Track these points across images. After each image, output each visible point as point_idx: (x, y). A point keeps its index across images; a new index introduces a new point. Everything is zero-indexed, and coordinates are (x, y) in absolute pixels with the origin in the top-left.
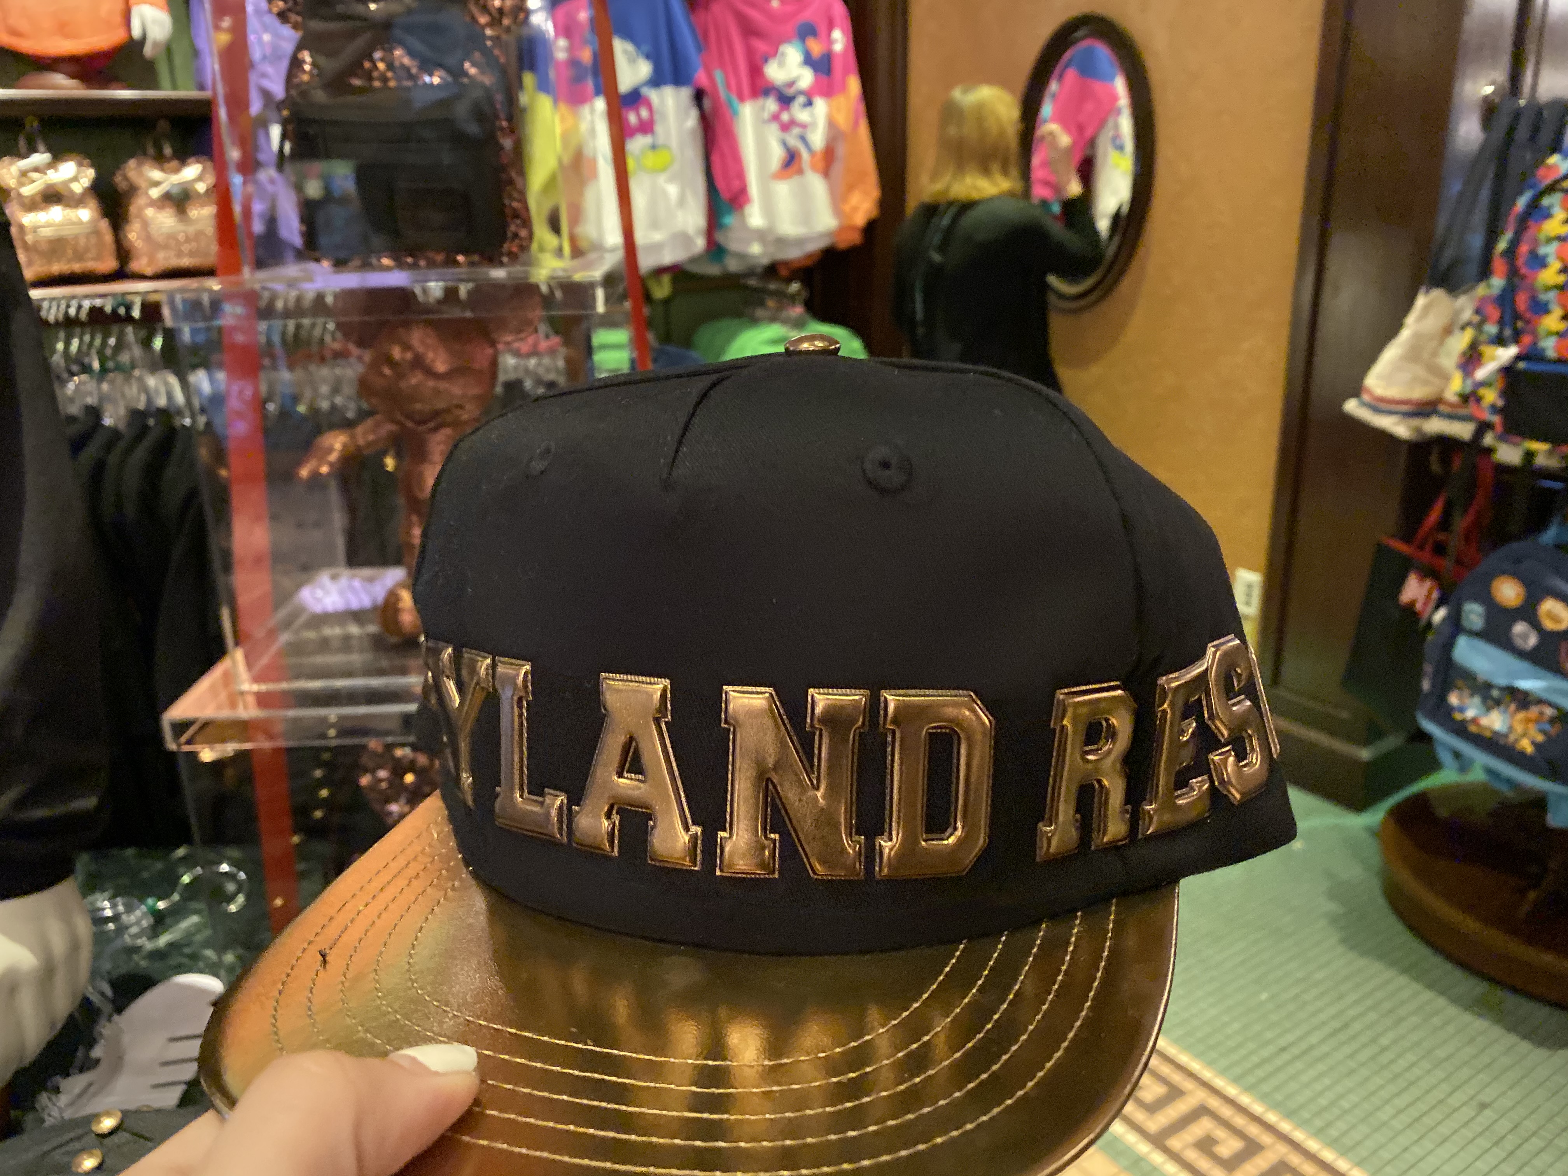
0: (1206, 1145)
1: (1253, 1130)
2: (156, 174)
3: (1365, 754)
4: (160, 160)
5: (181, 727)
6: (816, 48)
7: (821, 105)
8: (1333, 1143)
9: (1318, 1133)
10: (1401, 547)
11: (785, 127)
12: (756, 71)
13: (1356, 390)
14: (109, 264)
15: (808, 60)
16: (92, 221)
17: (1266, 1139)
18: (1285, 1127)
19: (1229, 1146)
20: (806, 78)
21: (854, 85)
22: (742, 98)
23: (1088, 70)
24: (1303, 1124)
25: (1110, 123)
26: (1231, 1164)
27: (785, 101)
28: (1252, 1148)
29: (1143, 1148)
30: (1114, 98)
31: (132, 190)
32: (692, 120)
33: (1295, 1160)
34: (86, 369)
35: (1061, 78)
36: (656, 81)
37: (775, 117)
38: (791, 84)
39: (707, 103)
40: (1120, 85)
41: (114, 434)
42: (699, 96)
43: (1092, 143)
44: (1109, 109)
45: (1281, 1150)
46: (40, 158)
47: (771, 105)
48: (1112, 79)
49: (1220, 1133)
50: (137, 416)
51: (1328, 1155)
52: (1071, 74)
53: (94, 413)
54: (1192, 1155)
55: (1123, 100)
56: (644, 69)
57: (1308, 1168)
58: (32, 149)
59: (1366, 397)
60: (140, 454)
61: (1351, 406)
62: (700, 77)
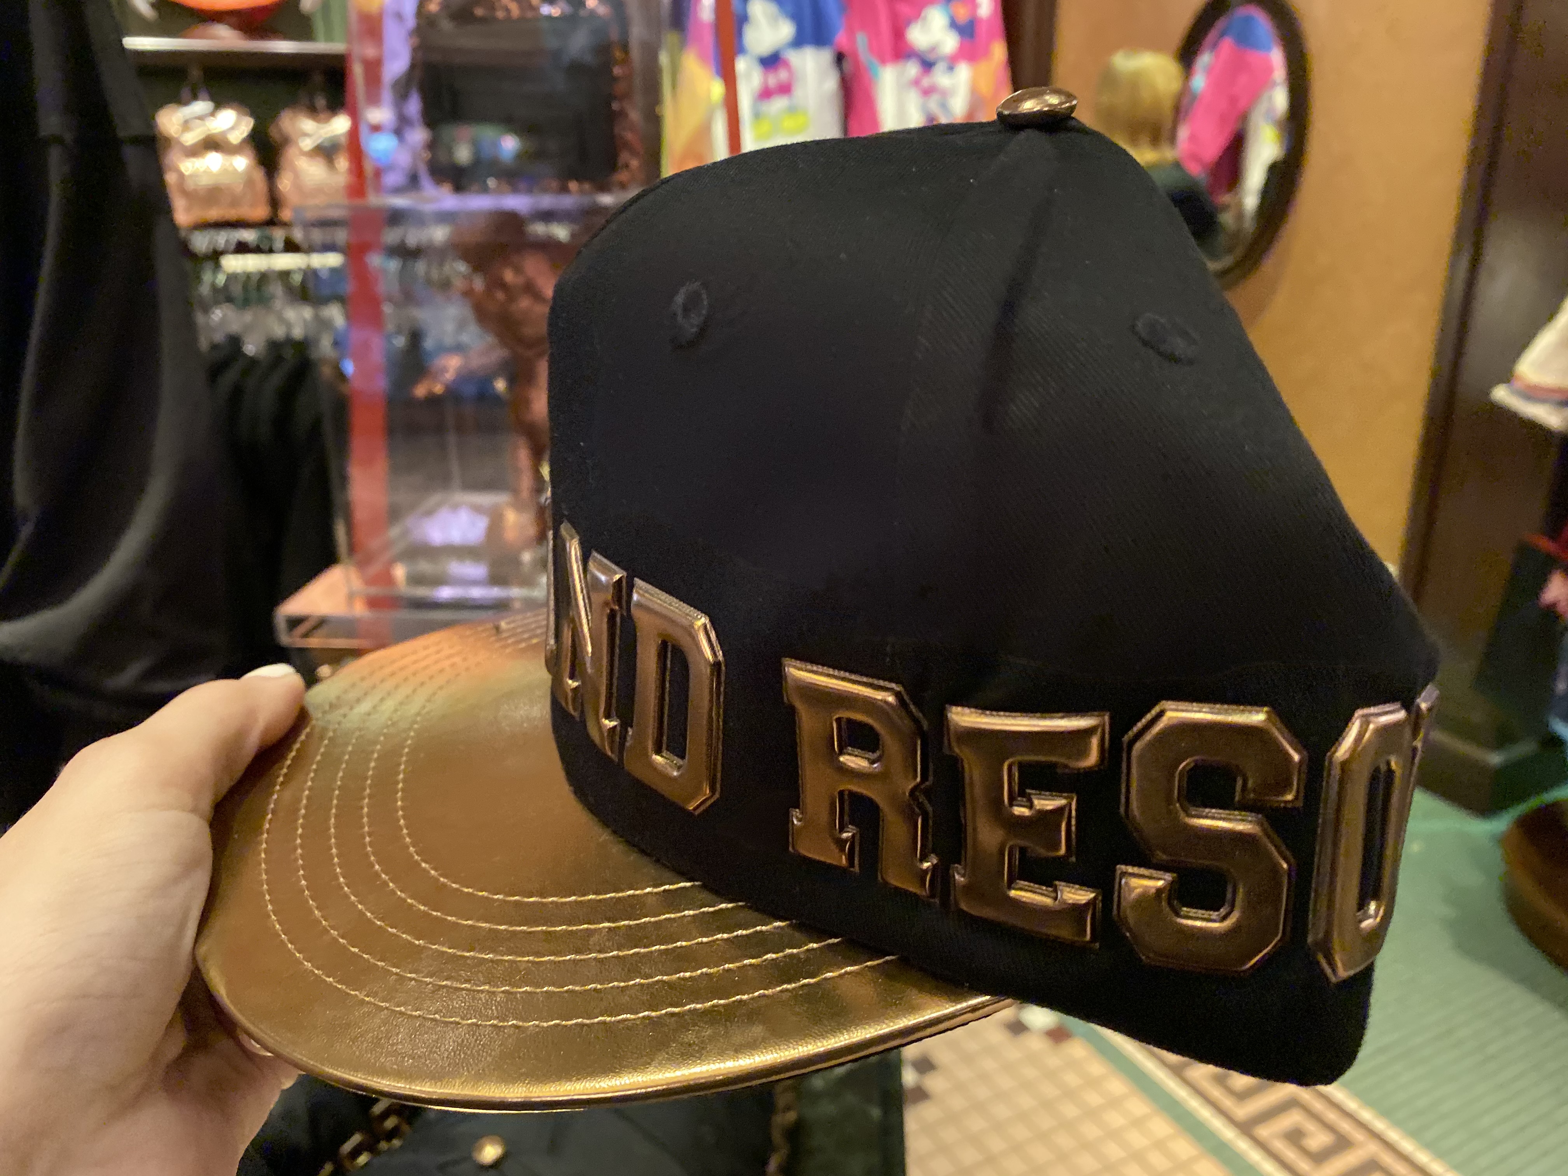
0: (1295, 1137)
1: (1345, 1126)
2: (307, 124)
3: (1495, 759)
4: (313, 111)
5: (295, 622)
6: (962, 13)
7: (964, 72)
8: (1427, 1145)
9: (1414, 1134)
10: (1546, 544)
11: (927, 92)
12: (898, 34)
13: (1506, 376)
14: (261, 212)
15: (954, 25)
16: (248, 172)
17: (1358, 1136)
18: (1380, 1125)
19: (1318, 1139)
20: (950, 42)
21: (999, 51)
22: (883, 61)
23: (1245, 39)
24: (1398, 1124)
25: (1265, 96)
26: (1319, 1158)
27: (927, 65)
28: (1342, 1143)
29: (1229, 1134)
30: (1269, 70)
31: (286, 141)
32: (831, 83)
33: (1387, 1159)
34: (229, 299)
35: (1215, 45)
36: (798, 42)
37: (916, 82)
38: (933, 49)
39: (847, 65)
40: (1277, 57)
41: (253, 362)
42: (840, 58)
43: (1244, 118)
44: (1263, 82)
45: (1372, 1149)
46: (201, 106)
47: (912, 69)
48: (1269, 49)
49: (1310, 1126)
50: (275, 347)
51: (1423, 1157)
52: (1227, 43)
53: (235, 342)
54: (1279, 1146)
55: (1279, 73)
56: (786, 30)
57: (1399, 1168)
58: (195, 97)
59: (1517, 384)
60: (276, 380)
61: (1501, 394)
62: (840, 37)
